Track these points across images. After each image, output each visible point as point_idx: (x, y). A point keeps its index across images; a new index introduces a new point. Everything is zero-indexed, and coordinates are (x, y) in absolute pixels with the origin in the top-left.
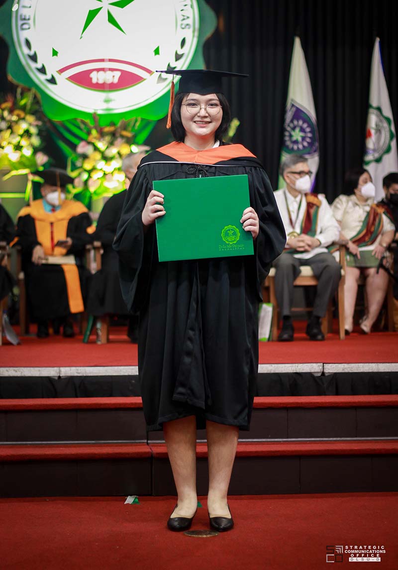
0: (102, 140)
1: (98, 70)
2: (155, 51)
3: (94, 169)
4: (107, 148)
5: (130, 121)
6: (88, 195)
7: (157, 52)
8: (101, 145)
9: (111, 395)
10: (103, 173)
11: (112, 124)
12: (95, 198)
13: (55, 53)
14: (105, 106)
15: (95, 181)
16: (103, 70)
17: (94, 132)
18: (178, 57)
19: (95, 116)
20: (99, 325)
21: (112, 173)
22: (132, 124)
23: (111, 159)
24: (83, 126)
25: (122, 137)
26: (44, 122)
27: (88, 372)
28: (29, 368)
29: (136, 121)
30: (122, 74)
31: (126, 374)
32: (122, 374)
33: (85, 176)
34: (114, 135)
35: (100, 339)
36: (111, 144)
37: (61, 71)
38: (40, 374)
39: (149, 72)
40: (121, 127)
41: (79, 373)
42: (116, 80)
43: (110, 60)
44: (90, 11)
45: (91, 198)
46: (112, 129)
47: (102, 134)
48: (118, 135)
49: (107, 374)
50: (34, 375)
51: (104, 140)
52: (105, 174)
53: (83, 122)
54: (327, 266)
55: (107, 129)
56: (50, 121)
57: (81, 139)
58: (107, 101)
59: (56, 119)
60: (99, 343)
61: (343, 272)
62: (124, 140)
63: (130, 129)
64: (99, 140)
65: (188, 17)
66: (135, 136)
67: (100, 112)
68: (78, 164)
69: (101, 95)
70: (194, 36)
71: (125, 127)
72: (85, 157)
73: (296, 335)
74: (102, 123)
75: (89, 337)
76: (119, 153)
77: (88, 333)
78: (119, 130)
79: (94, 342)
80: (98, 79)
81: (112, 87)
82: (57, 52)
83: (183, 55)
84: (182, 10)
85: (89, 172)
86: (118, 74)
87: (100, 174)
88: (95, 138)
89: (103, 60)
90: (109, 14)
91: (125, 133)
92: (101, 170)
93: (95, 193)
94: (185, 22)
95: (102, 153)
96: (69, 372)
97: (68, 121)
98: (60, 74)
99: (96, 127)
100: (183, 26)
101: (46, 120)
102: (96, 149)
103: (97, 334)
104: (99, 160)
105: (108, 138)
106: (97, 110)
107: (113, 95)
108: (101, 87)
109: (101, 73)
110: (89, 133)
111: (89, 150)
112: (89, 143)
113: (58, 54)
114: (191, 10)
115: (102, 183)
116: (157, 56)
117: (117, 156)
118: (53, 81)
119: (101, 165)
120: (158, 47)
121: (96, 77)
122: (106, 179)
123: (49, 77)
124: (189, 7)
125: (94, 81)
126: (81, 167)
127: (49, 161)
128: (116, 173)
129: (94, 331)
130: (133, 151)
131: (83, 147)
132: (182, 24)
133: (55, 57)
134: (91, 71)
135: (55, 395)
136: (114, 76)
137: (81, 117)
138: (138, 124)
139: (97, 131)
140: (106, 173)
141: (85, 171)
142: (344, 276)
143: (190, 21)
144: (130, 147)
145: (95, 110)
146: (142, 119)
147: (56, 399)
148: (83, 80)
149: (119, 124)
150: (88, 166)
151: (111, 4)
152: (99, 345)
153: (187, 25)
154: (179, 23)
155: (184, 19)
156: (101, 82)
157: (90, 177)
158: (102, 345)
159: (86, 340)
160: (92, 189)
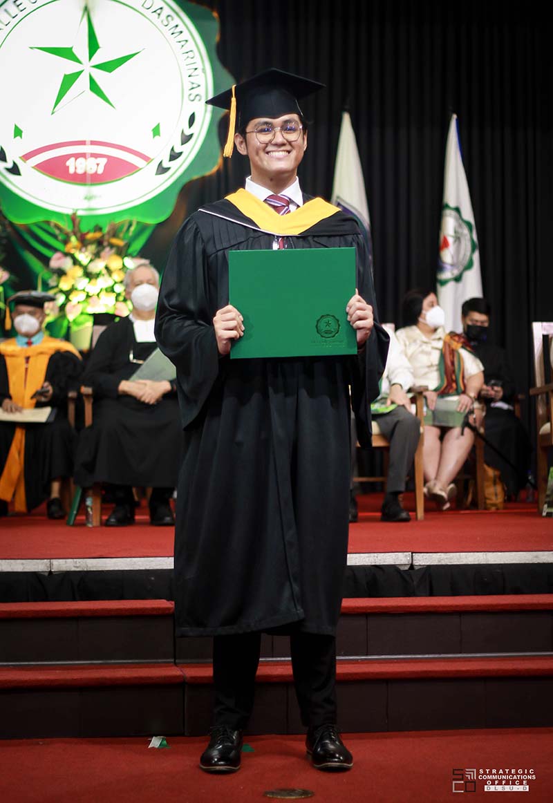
0: (84, 249)
1: (77, 156)
2: (153, 130)
3: (73, 289)
4: (91, 261)
5: (122, 224)
6: (65, 324)
7: (156, 131)
8: (84, 257)
9: (121, 598)
10: (85, 294)
11: (98, 229)
12: (74, 328)
13: (18, 132)
14: (86, 204)
15: (74, 306)
16: (83, 155)
17: (73, 239)
18: (186, 139)
19: (74, 219)
20: (89, 502)
21: (98, 295)
22: (125, 228)
23: (98, 275)
24: (57, 232)
25: (112, 246)
26: (4, 225)
27: (89, 565)
28: (7, 561)
29: (130, 225)
30: (108, 160)
31: (143, 568)
32: (137, 568)
33: (61, 299)
34: (100, 243)
35: (90, 520)
36: (97, 255)
37: (26, 157)
38: (24, 568)
39: (147, 159)
40: (108, 233)
41: (77, 567)
42: (100, 171)
43: (93, 143)
44: (65, 75)
45: (69, 328)
46: (98, 235)
47: (84, 242)
48: (105, 244)
49: (117, 569)
50: (15, 570)
51: (86, 250)
52: (88, 296)
53: (57, 227)
54: (398, 422)
55: (90, 236)
56: (11, 224)
57: (55, 250)
58: (88, 198)
59: (18, 221)
60: (90, 525)
61: (422, 430)
62: (114, 250)
63: (121, 235)
64: (80, 250)
65: (199, 86)
66: (128, 245)
67: (79, 213)
68: (52, 283)
69: (80, 190)
70: (206, 111)
71: (115, 233)
72: (61, 273)
73: (361, 514)
74: (84, 228)
75: (75, 519)
76: (107, 268)
77: (75, 512)
78: (106, 238)
79: (83, 525)
80: (76, 168)
81: (96, 179)
82: (22, 132)
83: (191, 136)
84: (190, 76)
85: (67, 294)
86: (103, 161)
87: (82, 296)
88: (75, 248)
89: (83, 143)
90: (92, 80)
91: (114, 241)
92: (84, 290)
93: (74, 321)
94: (194, 92)
95: (85, 268)
96: (64, 566)
97: (36, 225)
98: (25, 162)
99: (75, 234)
100: (192, 98)
101: (7, 223)
102: (76, 262)
103: (87, 514)
104: (81, 277)
105: (92, 248)
106: (77, 210)
107: (97, 190)
108: (80, 179)
109: (81, 160)
110: (66, 242)
111: (67, 264)
112: (66, 254)
113: (23, 134)
114: (203, 74)
115: (84, 308)
116: (157, 137)
117: (104, 271)
118: (15, 170)
119: (83, 283)
120: (159, 124)
121: (73, 166)
122: (89, 304)
123: (10, 165)
124: (199, 71)
125: (72, 171)
126: (57, 286)
127: (9, 278)
128: (103, 294)
129: (82, 508)
130: (125, 265)
131: (59, 259)
132: (190, 95)
133: (18, 137)
134: (68, 157)
135: (46, 599)
136: (98, 164)
137: (54, 220)
138: (132, 229)
139: (78, 239)
140: (90, 295)
141: (61, 291)
142: (423, 434)
143: (201, 91)
144: (123, 259)
145: (73, 209)
146: (138, 223)
147: (48, 603)
148: (55, 169)
149: (106, 230)
150: (65, 285)
151: (94, 67)
152: (90, 528)
153: (197, 95)
154: (187, 92)
155: (193, 88)
156: (80, 171)
157: (68, 300)
158: (94, 527)
159: (72, 523)
160: (71, 317)
